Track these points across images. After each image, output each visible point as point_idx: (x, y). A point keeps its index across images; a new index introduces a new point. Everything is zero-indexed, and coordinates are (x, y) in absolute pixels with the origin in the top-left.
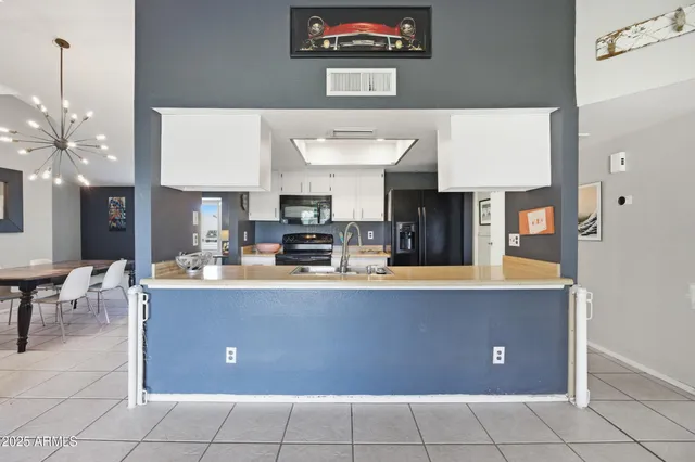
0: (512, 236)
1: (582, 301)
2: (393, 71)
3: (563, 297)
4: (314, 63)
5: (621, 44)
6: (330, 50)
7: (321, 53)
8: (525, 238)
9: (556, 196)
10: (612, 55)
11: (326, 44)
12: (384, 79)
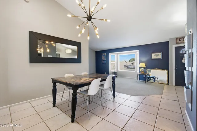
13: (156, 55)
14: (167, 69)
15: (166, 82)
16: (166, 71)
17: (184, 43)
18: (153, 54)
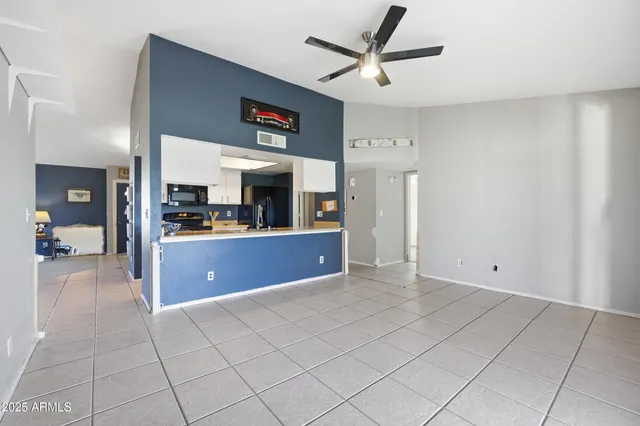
0: (319, 212)
1: (346, 234)
2: (285, 137)
3: (339, 235)
4: (252, 126)
5: (357, 144)
6: (260, 123)
7: (255, 123)
8: (325, 213)
9: (336, 196)
10: (354, 147)
11: (258, 120)
12: (280, 141)
13: (78, 195)
14: (103, 223)
15: (100, 250)
16: (99, 229)
17: (128, 178)
18: (70, 191)
